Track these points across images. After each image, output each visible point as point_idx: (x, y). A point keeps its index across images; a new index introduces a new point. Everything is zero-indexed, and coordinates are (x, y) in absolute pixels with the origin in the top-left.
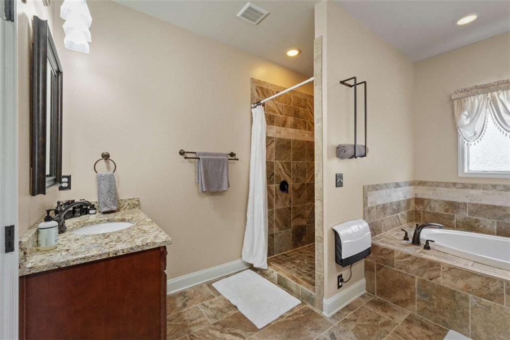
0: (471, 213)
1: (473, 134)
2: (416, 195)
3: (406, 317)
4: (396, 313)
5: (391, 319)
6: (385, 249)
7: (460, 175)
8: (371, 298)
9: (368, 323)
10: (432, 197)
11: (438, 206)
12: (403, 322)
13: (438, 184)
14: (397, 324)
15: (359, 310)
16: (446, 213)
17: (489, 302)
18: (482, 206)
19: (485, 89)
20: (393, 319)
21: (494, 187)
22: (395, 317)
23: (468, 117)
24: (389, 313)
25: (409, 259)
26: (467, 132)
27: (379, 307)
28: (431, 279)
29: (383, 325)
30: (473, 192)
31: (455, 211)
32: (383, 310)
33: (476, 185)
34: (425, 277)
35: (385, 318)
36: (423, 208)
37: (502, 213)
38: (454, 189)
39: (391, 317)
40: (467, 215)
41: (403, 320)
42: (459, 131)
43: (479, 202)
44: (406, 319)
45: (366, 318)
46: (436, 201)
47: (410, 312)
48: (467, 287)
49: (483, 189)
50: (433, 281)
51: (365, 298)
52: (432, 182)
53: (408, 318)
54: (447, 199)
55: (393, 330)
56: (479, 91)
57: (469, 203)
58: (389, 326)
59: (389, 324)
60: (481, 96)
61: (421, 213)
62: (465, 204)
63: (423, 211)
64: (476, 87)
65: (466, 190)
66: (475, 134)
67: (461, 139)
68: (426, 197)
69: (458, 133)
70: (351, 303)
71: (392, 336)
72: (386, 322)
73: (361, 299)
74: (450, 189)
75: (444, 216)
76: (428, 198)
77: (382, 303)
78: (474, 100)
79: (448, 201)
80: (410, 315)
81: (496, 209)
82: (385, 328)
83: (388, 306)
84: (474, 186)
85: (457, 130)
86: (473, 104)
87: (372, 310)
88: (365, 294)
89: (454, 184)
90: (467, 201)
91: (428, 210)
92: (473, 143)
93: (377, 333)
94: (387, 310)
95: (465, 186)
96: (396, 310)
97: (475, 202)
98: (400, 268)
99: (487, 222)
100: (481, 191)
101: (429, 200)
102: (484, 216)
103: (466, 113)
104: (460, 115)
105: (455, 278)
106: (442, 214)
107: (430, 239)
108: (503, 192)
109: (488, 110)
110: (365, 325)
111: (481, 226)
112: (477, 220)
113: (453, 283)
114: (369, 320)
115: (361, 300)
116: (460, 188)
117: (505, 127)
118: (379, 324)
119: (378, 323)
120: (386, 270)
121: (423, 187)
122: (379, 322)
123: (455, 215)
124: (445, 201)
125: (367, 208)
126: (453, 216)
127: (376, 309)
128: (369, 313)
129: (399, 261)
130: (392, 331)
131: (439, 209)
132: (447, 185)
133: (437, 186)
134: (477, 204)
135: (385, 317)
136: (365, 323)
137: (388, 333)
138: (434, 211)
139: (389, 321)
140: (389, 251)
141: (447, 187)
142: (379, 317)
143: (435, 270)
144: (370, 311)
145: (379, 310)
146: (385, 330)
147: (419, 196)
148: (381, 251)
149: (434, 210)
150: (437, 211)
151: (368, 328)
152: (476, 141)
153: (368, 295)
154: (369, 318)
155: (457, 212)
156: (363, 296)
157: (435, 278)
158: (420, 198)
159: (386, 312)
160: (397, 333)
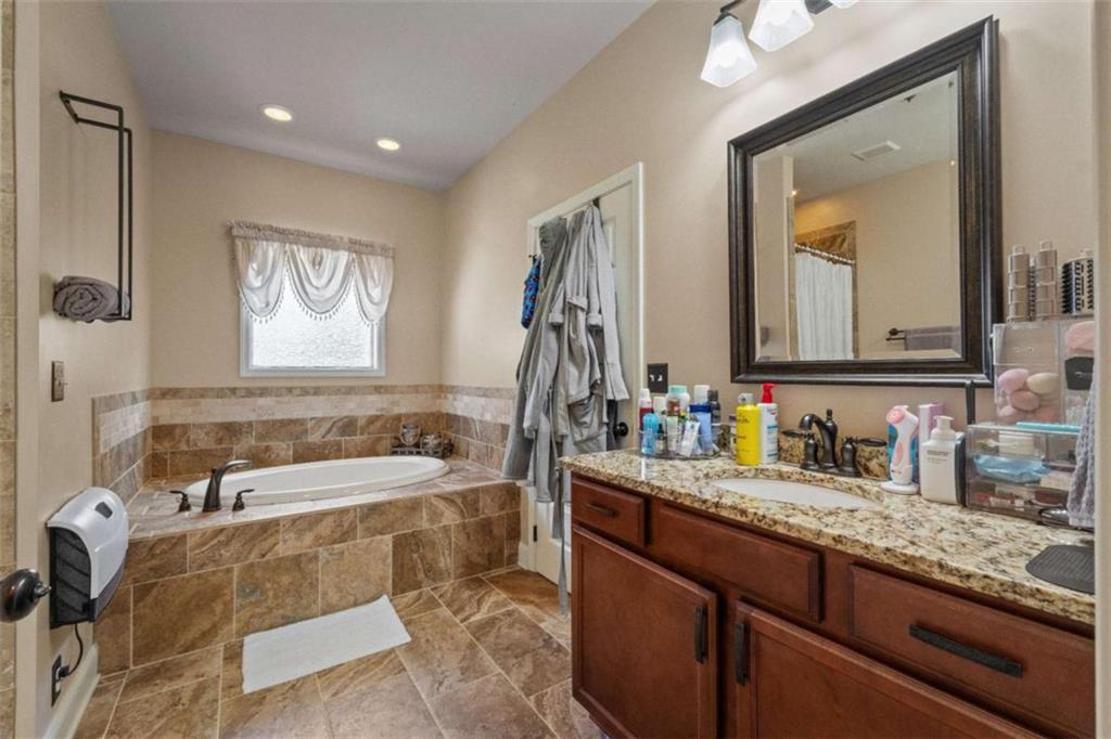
0: (260, 437)
1: (264, 305)
2: (155, 419)
3: (221, 655)
4: (201, 663)
5: (201, 679)
6: (162, 540)
7: (244, 373)
8: (124, 680)
9: (163, 721)
10: (190, 420)
11: (203, 435)
12: (224, 666)
13: (203, 393)
14: (218, 676)
15: (116, 718)
16: (219, 447)
17: (342, 545)
18: (274, 422)
19: (283, 235)
20: (202, 676)
21: (290, 390)
22: (202, 671)
23: (259, 273)
24: (189, 673)
25: (222, 538)
26: (256, 299)
27: (158, 681)
28: (263, 556)
29: (195, 698)
30: (261, 401)
31: (234, 439)
32: (171, 679)
33: (266, 389)
34: (253, 557)
35: (187, 686)
36: (171, 447)
37: (299, 428)
38: (234, 400)
39: (197, 677)
40: (253, 442)
41: (221, 663)
42: (241, 295)
43: (270, 418)
44: (225, 659)
45: (150, 718)
46: (201, 426)
47: (222, 644)
48: (318, 540)
49: (277, 396)
50: (269, 557)
51: (109, 691)
52: (192, 390)
53: (227, 655)
54: (219, 420)
55: (220, 690)
56: (276, 235)
57: (258, 422)
58: (208, 690)
59: (205, 688)
60: (276, 245)
61: (168, 457)
62: (250, 424)
63: (173, 453)
64: (271, 228)
65: (250, 400)
66: (267, 305)
67: (244, 310)
68: (177, 421)
69: (239, 299)
70: (80, 725)
71: (227, 699)
72: (196, 689)
73: (96, 700)
74: (226, 400)
75: (215, 453)
76: (184, 422)
77: (158, 669)
78: (267, 249)
79: (222, 424)
80: (225, 650)
81: (292, 425)
82: (203, 700)
83: (175, 665)
84: (264, 392)
85: (239, 293)
86: (265, 254)
87: (147, 695)
88: (100, 683)
89: (233, 391)
90: (253, 417)
91: (183, 447)
92: (264, 319)
93: (196, 718)
94: (178, 673)
95: (250, 393)
96: (196, 661)
97: (265, 418)
98: (202, 566)
99: (283, 447)
100: (275, 398)
101: (185, 427)
102: (278, 439)
103: (255, 265)
104: (247, 270)
105: (300, 534)
106: (211, 450)
107: (242, 489)
108: (301, 398)
109: (285, 270)
110: (160, 729)
111: (273, 456)
112: (267, 447)
113: (298, 544)
114: (159, 717)
115: (102, 702)
116: (243, 397)
117: (306, 299)
118: (187, 703)
119: (183, 705)
120: (162, 589)
121: (172, 401)
122: (184, 700)
123: (235, 447)
124: (216, 424)
125: (98, 457)
126: (232, 449)
127: (156, 688)
128: (147, 705)
129: (197, 551)
130: (220, 693)
131: (204, 442)
132: (220, 393)
133: (202, 396)
134: (267, 421)
135: (187, 684)
136: (156, 727)
137: (216, 700)
138: (195, 448)
139: (200, 684)
140: (174, 541)
141: (221, 397)
142: (174, 693)
143: (272, 535)
144: (146, 702)
145: (163, 686)
146: (207, 703)
147: (163, 422)
148: (151, 549)
149: (196, 445)
150: (201, 445)
151: (171, 729)
152: (269, 317)
153: (109, 680)
154: (157, 712)
155: (239, 439)
156: (98, 692)
157: (270, 549)
158: (165, 426)
159: (180, 676)
160: (231, 687)
